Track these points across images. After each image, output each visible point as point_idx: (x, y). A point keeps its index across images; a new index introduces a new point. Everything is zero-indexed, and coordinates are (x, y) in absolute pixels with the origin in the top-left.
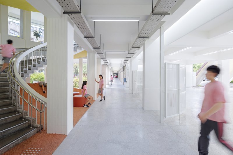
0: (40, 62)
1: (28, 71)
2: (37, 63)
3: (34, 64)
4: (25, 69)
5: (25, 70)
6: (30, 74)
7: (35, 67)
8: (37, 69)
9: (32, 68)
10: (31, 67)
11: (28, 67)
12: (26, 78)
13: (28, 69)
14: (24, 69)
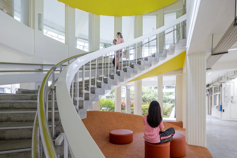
0: (113, 75)
1: (97, 90)
2: (109, 77)
3: (106, 79)
4: (93, 86)
5: (91, 88)
6: (100, 96)
7: (107, 83)
8: (110, 88)
9: (103, 84)
10: (101, 83)
11: (97, 83)
12: (94, 102)
13: (96, 86)
14: (84, 91)
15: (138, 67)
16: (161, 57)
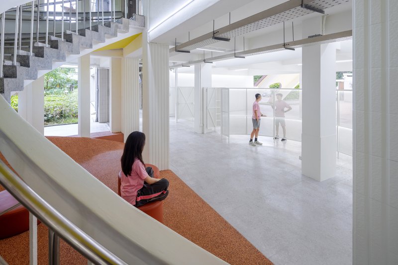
15: (67, 46)
16: (108, 34)
